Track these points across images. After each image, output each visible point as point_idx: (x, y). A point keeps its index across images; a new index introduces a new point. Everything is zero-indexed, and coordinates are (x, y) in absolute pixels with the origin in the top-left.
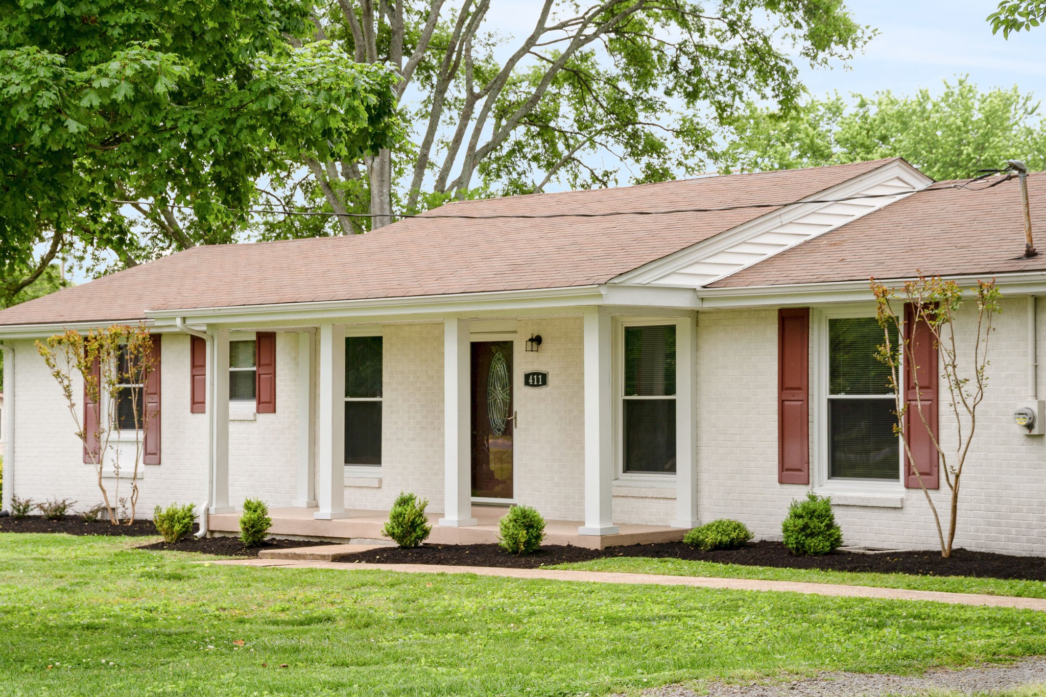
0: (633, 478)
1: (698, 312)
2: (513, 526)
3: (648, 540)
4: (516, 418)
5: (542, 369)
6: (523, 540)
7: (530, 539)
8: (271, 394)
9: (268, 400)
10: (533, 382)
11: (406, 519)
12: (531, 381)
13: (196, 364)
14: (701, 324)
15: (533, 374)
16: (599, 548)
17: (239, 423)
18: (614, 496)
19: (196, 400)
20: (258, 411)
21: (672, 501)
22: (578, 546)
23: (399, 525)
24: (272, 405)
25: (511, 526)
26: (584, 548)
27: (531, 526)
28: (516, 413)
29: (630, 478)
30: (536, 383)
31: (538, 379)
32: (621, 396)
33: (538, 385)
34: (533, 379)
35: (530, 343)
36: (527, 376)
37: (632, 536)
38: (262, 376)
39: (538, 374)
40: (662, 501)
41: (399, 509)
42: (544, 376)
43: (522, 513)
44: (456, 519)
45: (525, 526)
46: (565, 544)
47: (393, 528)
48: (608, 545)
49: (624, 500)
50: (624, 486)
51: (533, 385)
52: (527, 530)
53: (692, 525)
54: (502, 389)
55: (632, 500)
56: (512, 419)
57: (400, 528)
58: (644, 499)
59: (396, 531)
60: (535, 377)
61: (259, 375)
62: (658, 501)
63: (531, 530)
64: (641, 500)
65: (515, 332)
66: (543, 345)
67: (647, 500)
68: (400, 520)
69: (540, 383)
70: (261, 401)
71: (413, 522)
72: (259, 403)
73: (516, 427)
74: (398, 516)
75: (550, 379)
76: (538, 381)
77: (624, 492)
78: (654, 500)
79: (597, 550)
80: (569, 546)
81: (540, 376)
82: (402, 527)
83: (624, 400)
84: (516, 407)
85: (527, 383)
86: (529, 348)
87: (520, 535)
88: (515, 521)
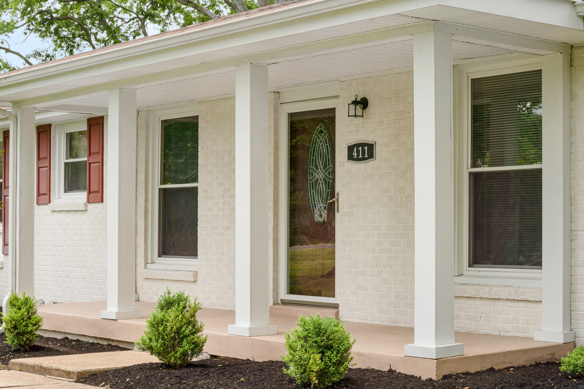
0: (482, 274)
1: (572, 47)
2: (302, 346)
3: (504, 363)
4: (338, 200)
5: (368, 139)
6: (316, 368)
7: (327, 367)
8: (99, 184)
9: (97, 189)
10: (358, 155)
11: (169, 328)
12: (355, 154)
13: (41, 157)
14: (576, 62)
15: (358, 145)
16: (434, 378)
17: (74, 213)
18: (456, 297)
19: (41, 192)
20: (89, 201)
21: (534, 305)
22: (403, 372)
23: (160, 335)
24: (100, 194)
25: (299, 347)
26: (412, 376)
27: (330, 347)
28: (338, 194)
29: (478, 273)
30: (361, 157)
31: (363, 151)
32: (467, 168)
33: (364, 159)
34: (358, 152)
35: (352, 107)
36: (351, 149)
37: (483, 357)
38: (92, 165)
39: (363, 145)
40: (520, 304)
41: (160, 315)
42: (371, 147)
43: (315, 328)
44: (248, 325)
45: (319, 347)
46: (386, 369)
47: (151, 340)
48: (447, 373)
49: (470, 302)
50: (471, 285)
51: (358, 159)
52: (323, 353)
53: (565, 338)
54: (324, 169)
55: (479, 302)
56: (334, 202)
57: (160, 341)
58: (497, 302)
59: (154, 344)
60: (360, 148)
61: (90, 164)
62: (515, 304)
63: (329, 353)
64: (492, 303)
65: (337, 97)
66: (370, 108)
67: (501, 303)
68: (161, 329)
69: (366, 156)
70: (92, 190)
71: (178, 332)
72: (89, 193)
73: (338, 211)
74: (158, 324)
75: (378, 150)
76: (363, 154)
77: (470, 291)
78: (510, 304)
79: (431, 380)
80: (391, 371)
81: (366, 148)
82: (163, 339)
83: (470, 173)
84: (338, 188)
85: (350, 157)
86: (352, 113)
87: (311, 361)
88: (306, 339)
